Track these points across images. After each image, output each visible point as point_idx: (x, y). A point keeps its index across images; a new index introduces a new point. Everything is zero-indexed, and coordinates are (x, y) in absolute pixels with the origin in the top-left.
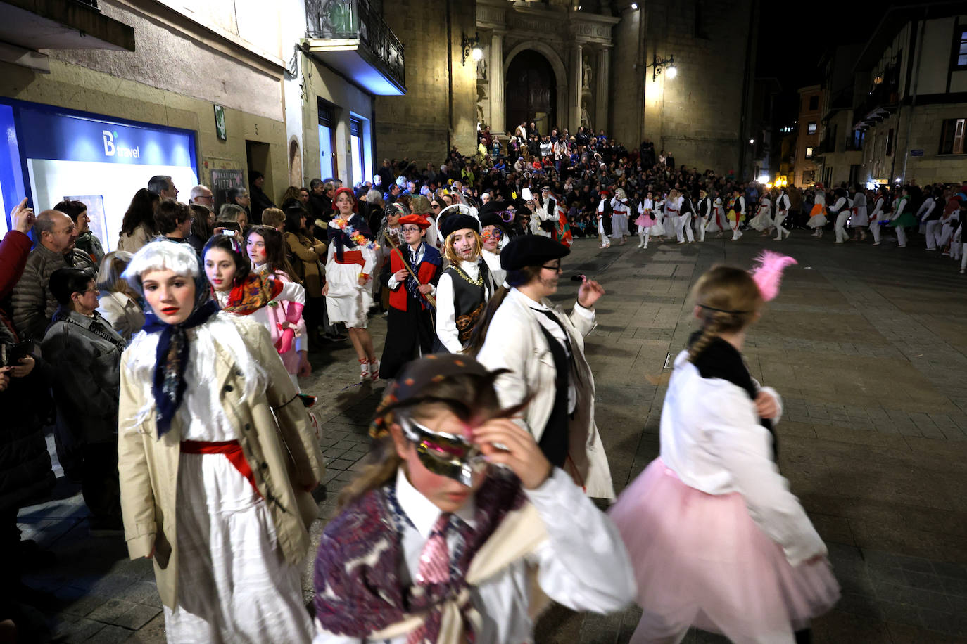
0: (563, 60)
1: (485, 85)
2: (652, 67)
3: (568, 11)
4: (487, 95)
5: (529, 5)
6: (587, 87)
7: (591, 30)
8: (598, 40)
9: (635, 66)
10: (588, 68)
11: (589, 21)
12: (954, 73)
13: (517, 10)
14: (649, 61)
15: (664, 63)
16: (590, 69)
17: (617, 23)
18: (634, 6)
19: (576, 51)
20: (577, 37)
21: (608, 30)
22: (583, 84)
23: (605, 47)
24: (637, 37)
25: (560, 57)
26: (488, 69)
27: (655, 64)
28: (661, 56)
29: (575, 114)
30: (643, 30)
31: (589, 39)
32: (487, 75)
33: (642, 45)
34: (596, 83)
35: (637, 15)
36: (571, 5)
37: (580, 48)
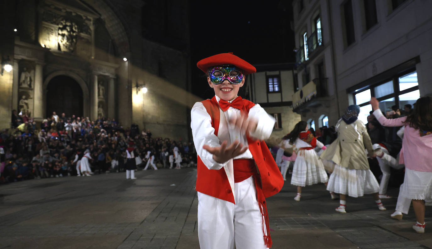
0: (86, 82)
1: (30, 91)
2: (136, 88)
4: (31, 96)
5: (64, 53)
7: (102, 69)
8: (107, 74)
9: (127, 87)
10: (101, 88)
11: (102, 65)
12: (269, 95)
13: (55, 55)
14: (133, 85)
15: (141, 85)
17: (118, 67)
18: (125, 59)
19: (94, 78)
20: (94, 71)
21: (113, 70)
22: (99, 95)
23: (112, 78)
24: (127, 74)
26: (32, 83)
27: (137, 86)
28: (140, 82)
29: (93, 109)
30: (130, 70)
31: (101, 73)
32: (32, 86)
33: (130, 77)
35: (127, 63)
36: (91, 56)
37: (96, 77)
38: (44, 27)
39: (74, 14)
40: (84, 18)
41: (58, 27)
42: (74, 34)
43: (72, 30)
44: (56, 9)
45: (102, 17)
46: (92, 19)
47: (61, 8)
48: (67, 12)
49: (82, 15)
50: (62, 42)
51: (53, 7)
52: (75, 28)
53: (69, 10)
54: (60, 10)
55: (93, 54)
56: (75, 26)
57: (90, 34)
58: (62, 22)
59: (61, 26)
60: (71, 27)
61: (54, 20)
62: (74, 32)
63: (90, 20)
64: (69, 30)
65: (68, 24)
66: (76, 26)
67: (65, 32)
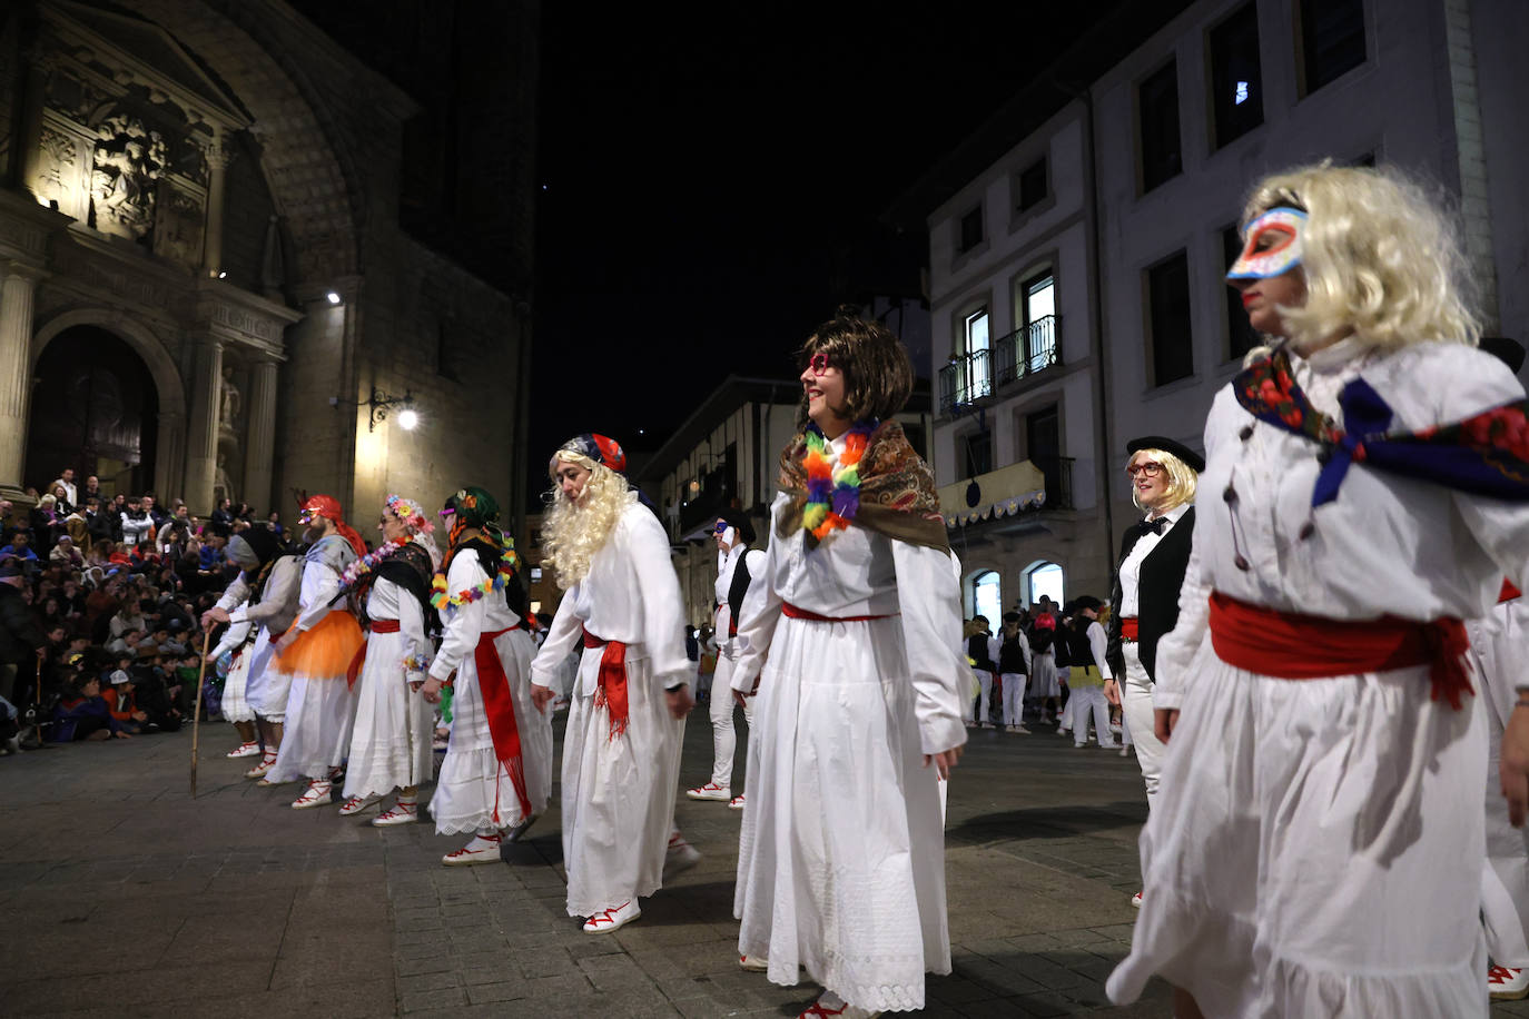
0: (178, 364)
2: (368, 407)
3: (196, 275)
5: (108, 239)
6: (229, 426)
7: (243, 323)
8: (257, 343)
9: (333, 401)
10: (233, 390)
11: (241, 304)
13: (78, 241)
14: (363, 396)
15: (393, 401)
16: (236, 392)
17: (296, 321)
18: (334, 298)
19: (211, 353)
20: (214, 326)
21: (277, 330)
22: (221, 419)
23: (271, 359)
24: (338, 352)
25: (173, 358)
27: (373, 403)
28: (386, 389)
29: (201, 472)
30: (351, 341)
31: (239, 337)
33: (349, 364)
34: (247, 422)
35: (338, 315)
36: (203, 266)
37: (220, 349)
38: (46, 128)
39: (156, 99)
40: (192, 120)
41: (95, 136)
42: (153, 175)
43: (145, 158)
44: (95, 66)
45: (254, 130)
46: (216, 126)
47: (114, 66)
48: (131, 86)
49: (185, 107)
50: (106, 197)
51: (86, 58)
52: (158, 153)
53: (140, 81)
54: (109, 74)
55: (214, 259)
56: (157, 144)
57: (206, 185)
58: (114, 121)
59: (106, 137)
60: (144, 144)
61: (85, 109)
62: (152, 166)
63: (210, 132)
64: (135, 155)
65: (134, 132)
66: (162, 148)
67: (120, 162)
